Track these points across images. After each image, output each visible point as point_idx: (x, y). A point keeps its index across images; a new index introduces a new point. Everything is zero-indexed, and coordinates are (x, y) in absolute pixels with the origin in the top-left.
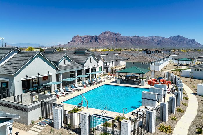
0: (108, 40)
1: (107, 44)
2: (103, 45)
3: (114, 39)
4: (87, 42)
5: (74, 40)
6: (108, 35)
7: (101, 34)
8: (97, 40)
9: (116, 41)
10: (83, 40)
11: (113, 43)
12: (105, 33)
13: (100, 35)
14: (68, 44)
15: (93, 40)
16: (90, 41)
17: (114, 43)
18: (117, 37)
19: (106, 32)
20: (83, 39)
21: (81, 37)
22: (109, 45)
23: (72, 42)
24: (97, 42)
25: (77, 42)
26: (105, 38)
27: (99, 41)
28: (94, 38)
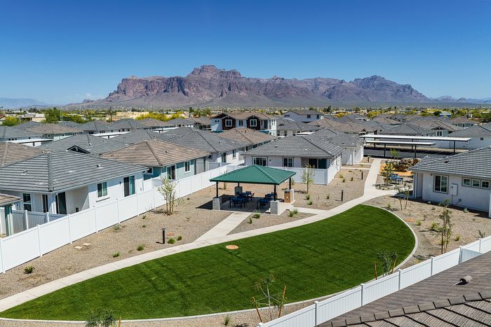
0: (211, 87)
1: (207, 98)
2: (198, 101)
3: (225, 85)
4: (158, 92)
5: (123, 89)
6: (208, 76)
7: (193, 73)
8: (181, 88)
9: (229, 89)
10: (146, 87)
11: (221, 95)
12: (203, 69)
13: (189, 76)
14: (109, 99)
15: (172, 88)
16: (164, 91)
17: (225, 95)
18: (232, 79)
19: (203, 67)
20: (148, 85)
21: (140, 81)
22: (211, 101)
23: (117, 92)
24: (181, 93)
25: (130, 93)
26: (202, 82)
27: (186, 90)
28: (175, 83)
